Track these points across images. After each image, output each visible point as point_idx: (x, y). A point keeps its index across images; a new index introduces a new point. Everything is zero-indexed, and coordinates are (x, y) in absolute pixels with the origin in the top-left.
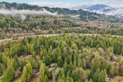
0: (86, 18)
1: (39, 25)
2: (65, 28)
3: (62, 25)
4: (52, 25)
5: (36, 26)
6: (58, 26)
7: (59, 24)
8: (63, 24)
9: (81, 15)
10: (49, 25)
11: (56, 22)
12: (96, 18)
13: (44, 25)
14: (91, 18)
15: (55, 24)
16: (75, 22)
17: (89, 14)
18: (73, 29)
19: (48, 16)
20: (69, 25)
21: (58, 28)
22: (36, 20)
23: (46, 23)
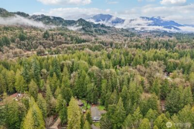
0: (92, 32)
1: (13, 41)
2: (67, 45)
3: (59, 40)
4: (41, 41)
5: (9, 44)
6: (52, 42)
7: (53, 40)
8: (60, 38)
9: (84, 27)
10: (35, 41)
11: (46, 35)
12: (105, 32)
13: (23, 42)
14: (98, 31)
15: (47, 40)
16: (79, 37)
17: (94, 27)
18: (79, 46)
19: (27, 27)
20: (72, 40)
21: (53, 46)
22: (6, 33)
23: (29, 38)
